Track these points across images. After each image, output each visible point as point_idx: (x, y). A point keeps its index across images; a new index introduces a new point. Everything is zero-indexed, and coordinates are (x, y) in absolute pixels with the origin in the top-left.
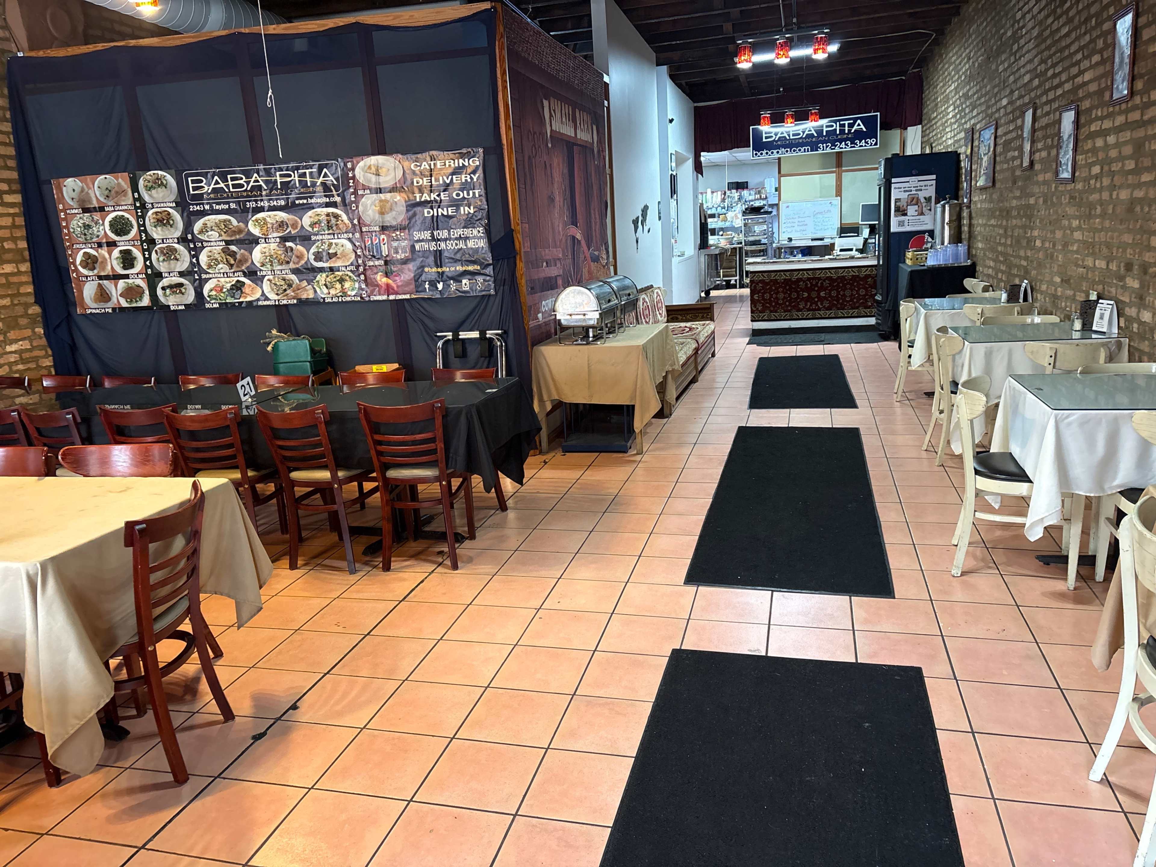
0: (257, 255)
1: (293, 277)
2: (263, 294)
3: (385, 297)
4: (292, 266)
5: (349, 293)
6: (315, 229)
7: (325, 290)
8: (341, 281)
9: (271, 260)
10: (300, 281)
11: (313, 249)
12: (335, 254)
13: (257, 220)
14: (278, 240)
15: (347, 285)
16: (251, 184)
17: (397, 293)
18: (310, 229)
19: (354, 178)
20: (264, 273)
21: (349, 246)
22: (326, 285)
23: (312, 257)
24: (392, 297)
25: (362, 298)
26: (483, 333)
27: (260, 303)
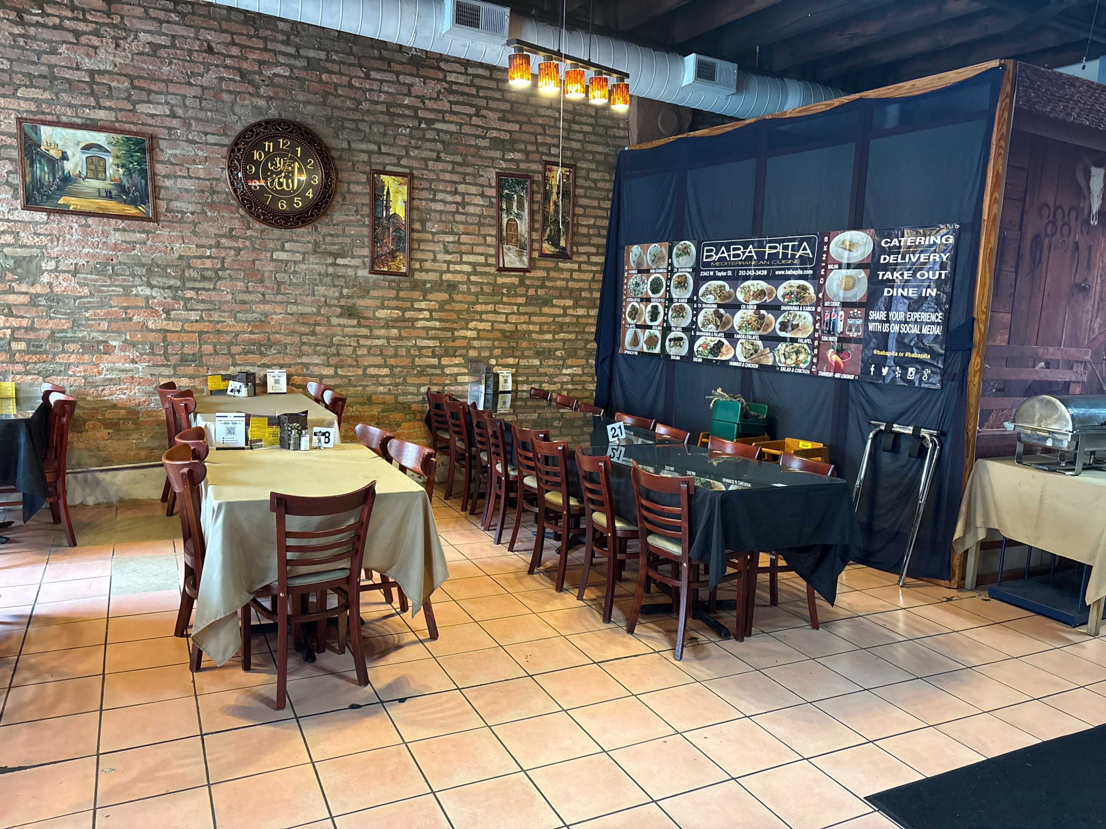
0: (737, 320)
1: (760, 343)
2: (735, 356)
3: (831, 375)
4: (761, 332)
5: (801, 365)
6: (786, 300)
7: (783, 360)
8: (798, 352)
9: (747, 324)
10: (765, 347)
11: (780, 319)
12: (797, 326)
13: (743, 288)
14: (755, 307)
15: (801, 357)
16: (747, 254)
17: (842, 372)
18: (781, 299)
19: (827, 252)
20: (739, 336)
21: (810, 318)
22: (784, 354)
23: (778, 326)
24: (837, 375)
25: (811, 371)
26: (917, 430)
27: (732, 364)
